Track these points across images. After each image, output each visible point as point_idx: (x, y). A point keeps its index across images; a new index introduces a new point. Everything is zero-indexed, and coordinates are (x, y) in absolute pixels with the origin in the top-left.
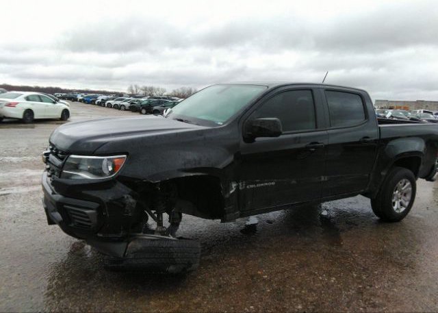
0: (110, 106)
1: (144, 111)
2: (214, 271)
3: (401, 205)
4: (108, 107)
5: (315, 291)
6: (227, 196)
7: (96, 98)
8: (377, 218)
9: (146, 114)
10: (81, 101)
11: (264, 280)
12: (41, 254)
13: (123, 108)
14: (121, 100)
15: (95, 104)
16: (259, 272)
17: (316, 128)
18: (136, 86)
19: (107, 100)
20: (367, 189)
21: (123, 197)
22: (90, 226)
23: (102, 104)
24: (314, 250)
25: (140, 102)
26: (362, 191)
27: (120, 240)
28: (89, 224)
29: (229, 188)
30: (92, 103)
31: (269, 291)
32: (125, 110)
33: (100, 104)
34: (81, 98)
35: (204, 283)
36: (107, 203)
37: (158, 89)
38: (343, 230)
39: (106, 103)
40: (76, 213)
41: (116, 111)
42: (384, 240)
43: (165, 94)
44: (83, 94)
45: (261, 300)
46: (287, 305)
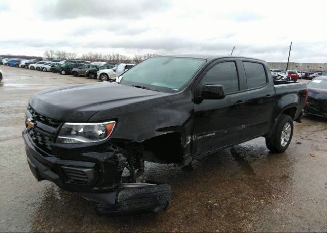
0: (33, 68)
1: (63, 72)
2: (177, 204)
3: (285, 140)
4: (31, 69)
5: (254, 212)
6: (185, 146)
7: (20, 62)
8: (268, 151)
9: (65, 74)
10: (6, 64)
11: (216, 207)
12: (29, 205)
13: (44, 70)
14: (43, 63)
15: (19, 67)
16: (210, 202)
17: (239, 90)
18: (51, 52)
19: (30, 64)
20: (266, 132)
21: (116, 156)
22: (87, 182)
23: (25, 67)
24: (240, 179)
25: (60, 65)
26: (264, 133)
27: (112, 191)
28: (85, 180)
29: (186, 140)
30: (17, 66)
31: (223, 216)
32: (47, 71)
33: (23, 67)
34: (6, 62)
35: (174, 215)
36: (104, 162)
37: (70, 54)
38: (251, 162)
39: (29, 66)
40: (72, 171)
41: (39, 73)
42: (280, 167)
43: (76, 57)
44: (7, 59)
45: (221, 225)
46: (240, 226)
